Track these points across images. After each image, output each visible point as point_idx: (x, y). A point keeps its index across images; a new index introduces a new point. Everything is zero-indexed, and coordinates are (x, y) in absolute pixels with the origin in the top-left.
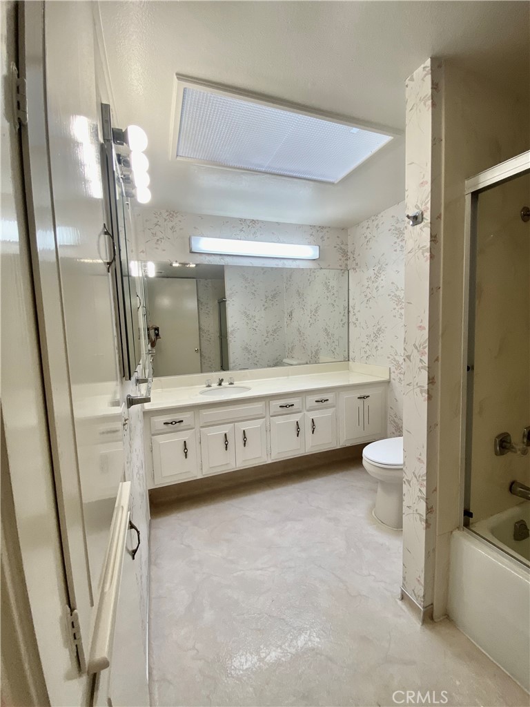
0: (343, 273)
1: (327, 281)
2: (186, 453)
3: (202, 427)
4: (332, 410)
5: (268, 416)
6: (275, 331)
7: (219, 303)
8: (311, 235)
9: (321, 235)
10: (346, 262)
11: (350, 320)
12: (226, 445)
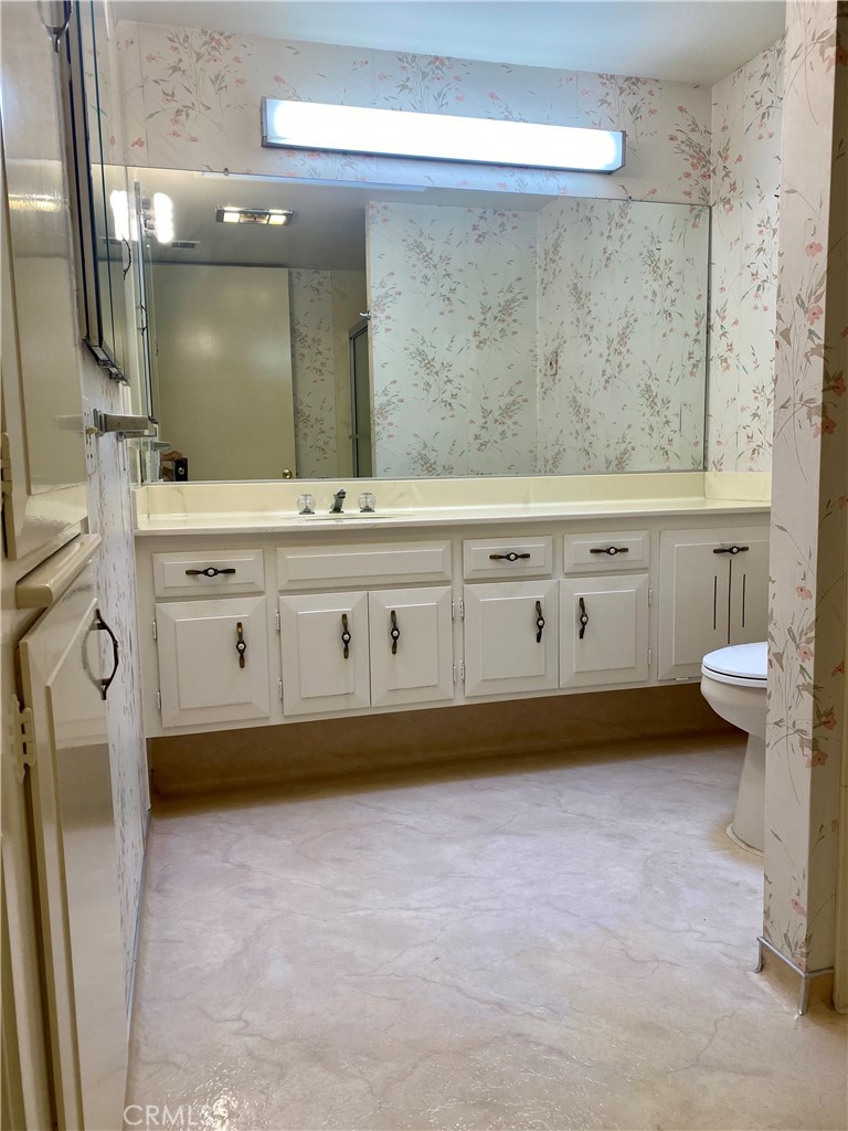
0: (697, 217)
1: (653, 248)
2: (242, 652)
3: (283, 592)
4: (640, 579)
5: (458, 581)
6: (507, 411)
7: (353, 338)
8: (603, 102)
9: (631, 101)
10: (703, 182)
11: (713, 353)
12: (346, 642)
